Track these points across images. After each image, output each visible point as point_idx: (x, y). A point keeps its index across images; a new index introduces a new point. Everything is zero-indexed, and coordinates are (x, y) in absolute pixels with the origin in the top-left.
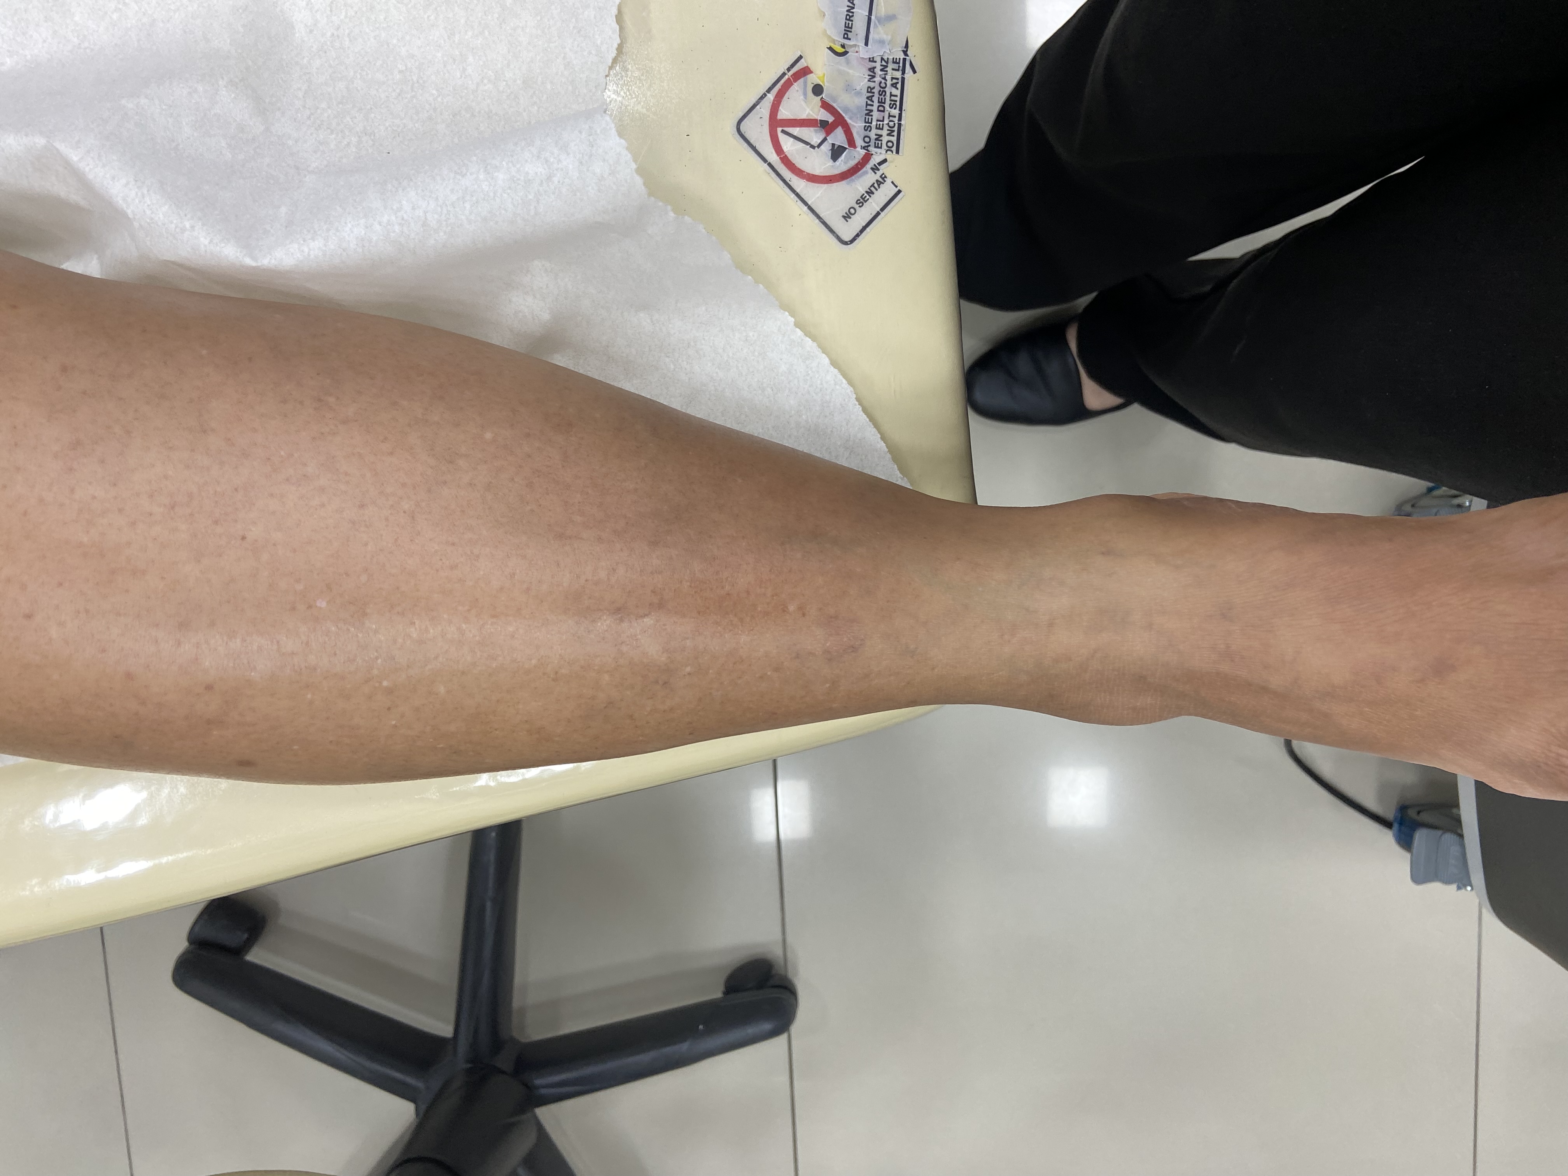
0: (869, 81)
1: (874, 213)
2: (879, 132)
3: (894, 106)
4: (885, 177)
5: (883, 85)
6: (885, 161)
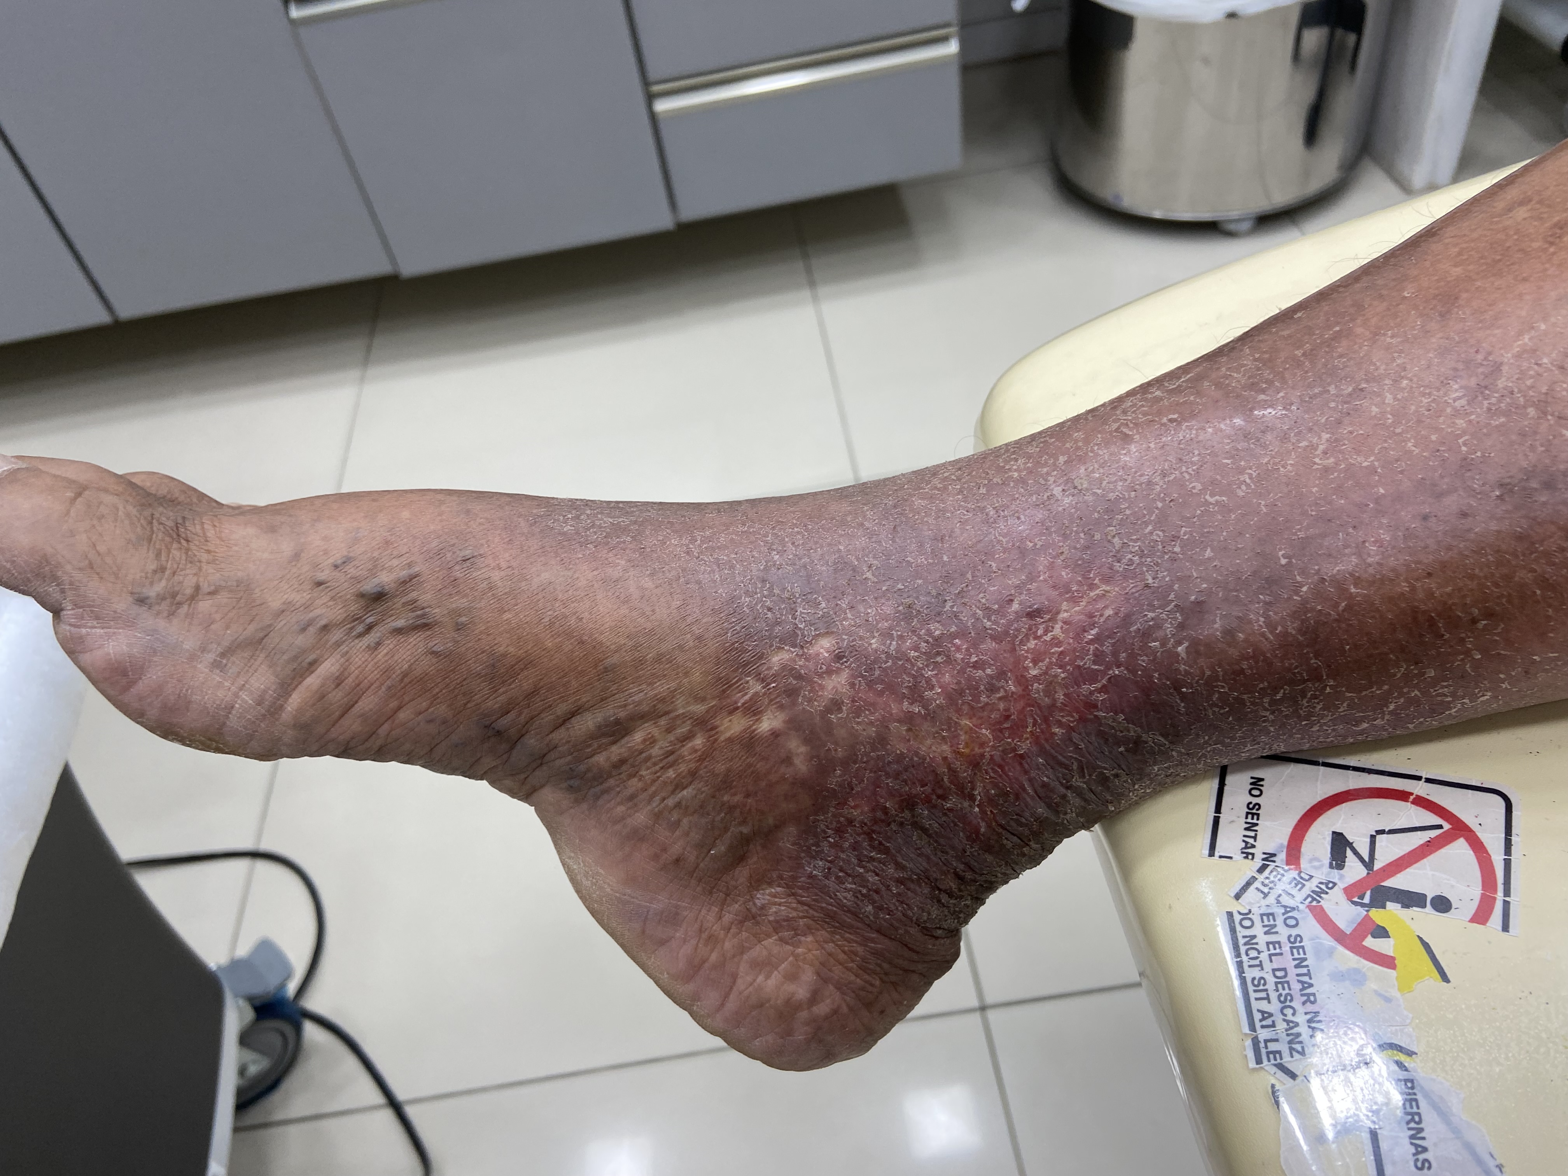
0: (1318, 1012)
3: (1256, 982)
5: (1289, 1011)
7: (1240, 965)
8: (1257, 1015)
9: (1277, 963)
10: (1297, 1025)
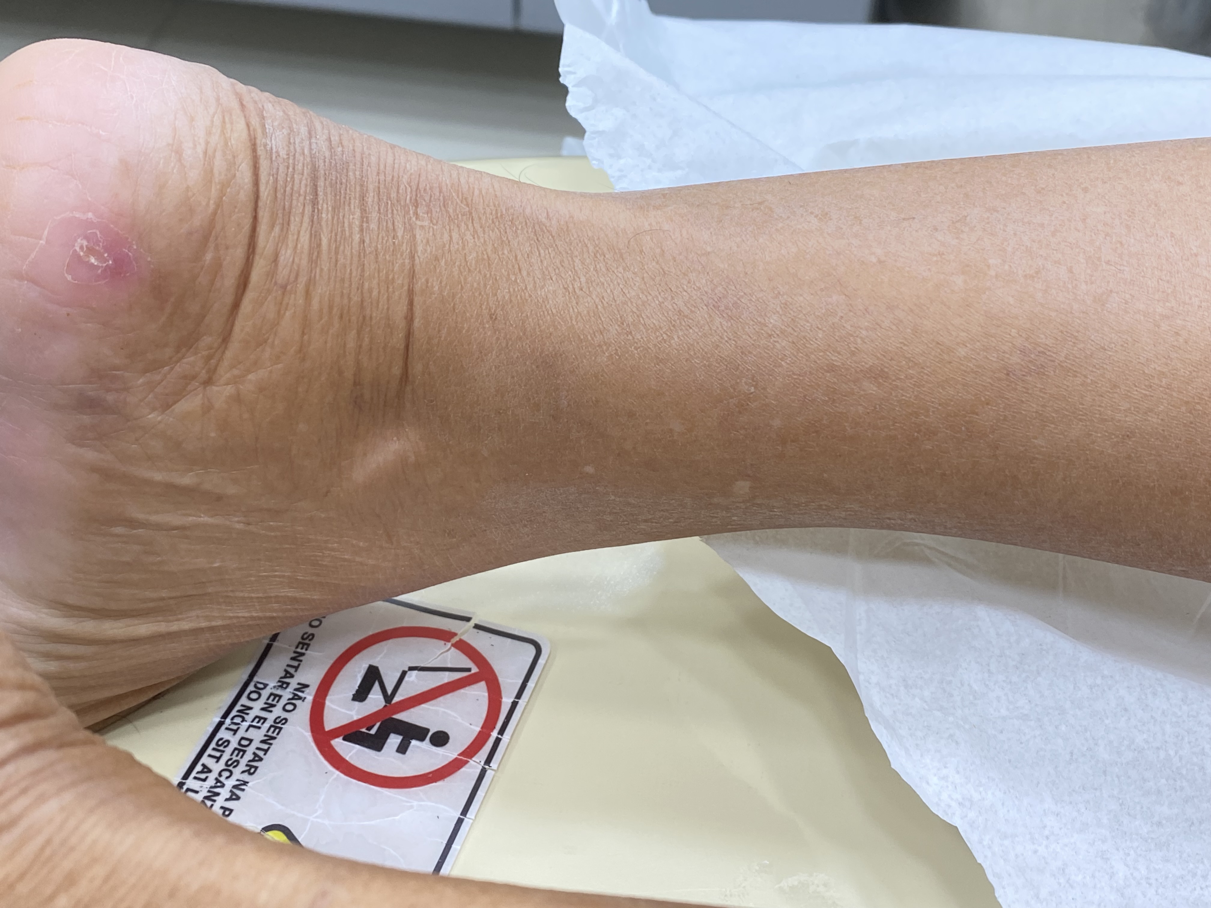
0: (248, 783)
2: (264, 714)
3: (220, 742)
5: (226, 774)
7: (220, 725)
8: (199, 768)
9: (252, 734)
10: (223, 786)
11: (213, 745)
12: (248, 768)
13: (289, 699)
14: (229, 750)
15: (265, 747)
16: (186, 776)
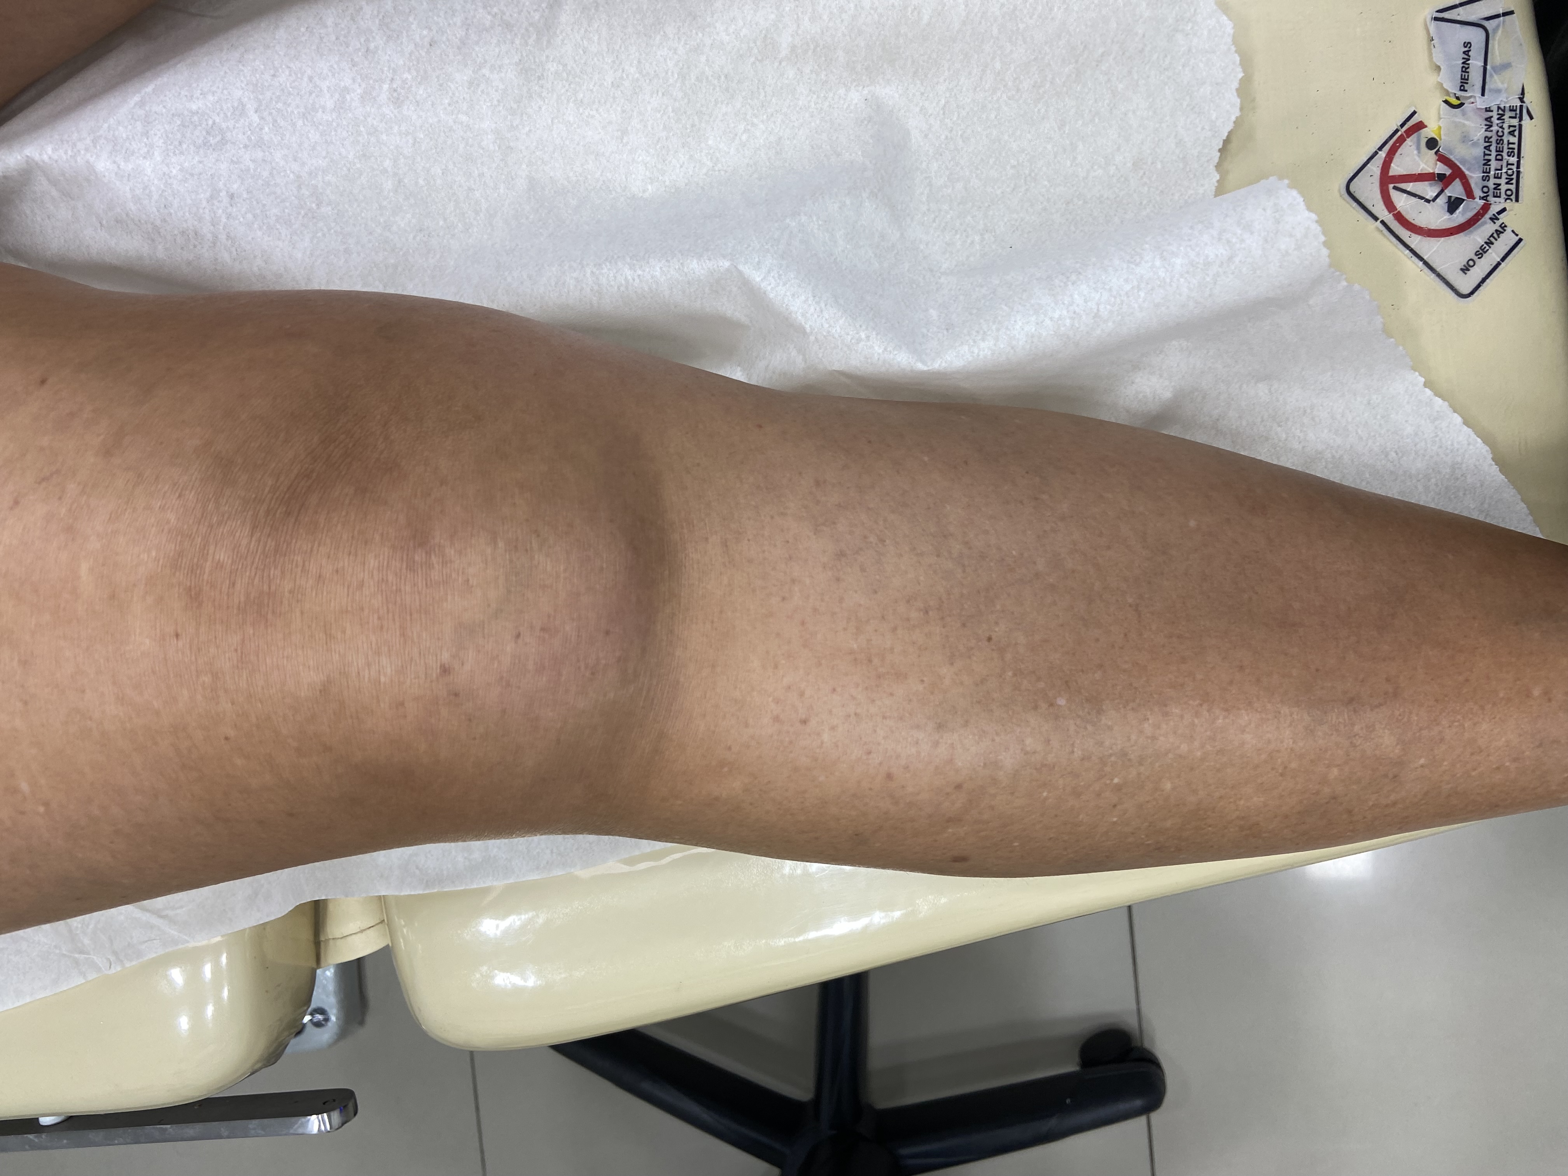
1: (1494, 264)
2: (1498, 181)
4: (1506, 226)
6: (1504, 210)
7: (1518, 167)
8: (1516, 133)
9: (1498, 165)
10: (1498, 125)
11: (1516, 151)
12: (1490, 140)
13: (1488, 196)
14: (1506, 150)
15: (1487, 157)
16: (1520, 126)
